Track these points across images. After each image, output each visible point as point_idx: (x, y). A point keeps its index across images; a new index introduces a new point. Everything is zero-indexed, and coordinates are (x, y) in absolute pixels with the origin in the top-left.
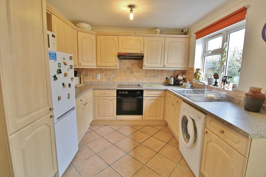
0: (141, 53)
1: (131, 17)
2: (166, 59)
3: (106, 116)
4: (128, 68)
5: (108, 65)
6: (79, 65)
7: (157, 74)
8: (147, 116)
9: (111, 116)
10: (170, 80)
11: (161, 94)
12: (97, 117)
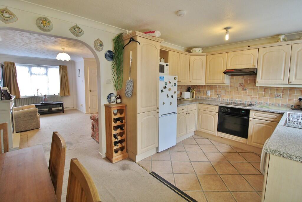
0: (254, 67)
1: (227, 38)
2: (292, 72)
3: (207, 130)
4: (240, 85)
5: (216, 81)
6: (189, 82)
7: (283, 93)
8: (253, 141)
9: (212, 131)
11: (276, 118)
12: (200, 129)
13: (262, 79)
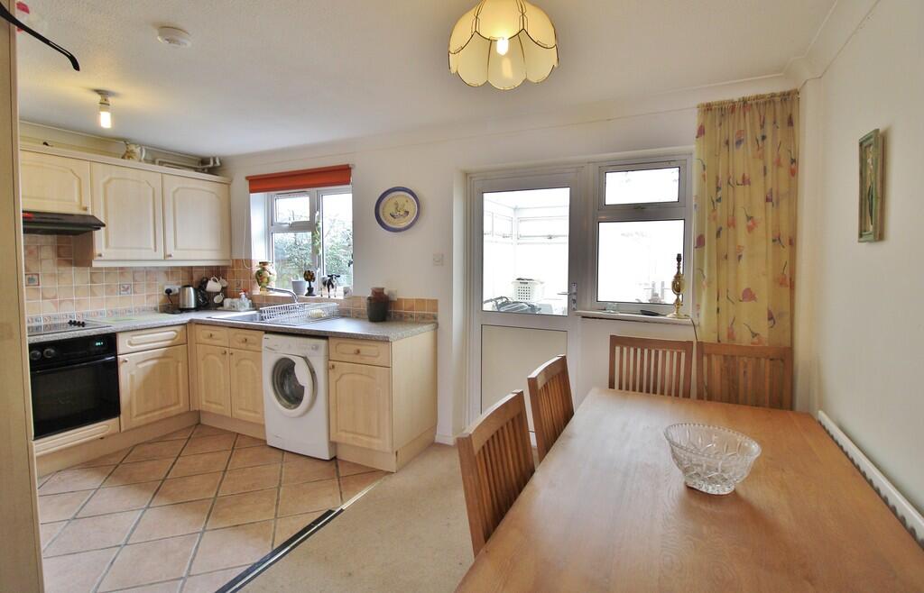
0: (83, 212)
2: (170, 234)
7: (134, 280)
8: (135, 413)
10: (184, 295)
11: (176, 337)
13: (107, 246)
